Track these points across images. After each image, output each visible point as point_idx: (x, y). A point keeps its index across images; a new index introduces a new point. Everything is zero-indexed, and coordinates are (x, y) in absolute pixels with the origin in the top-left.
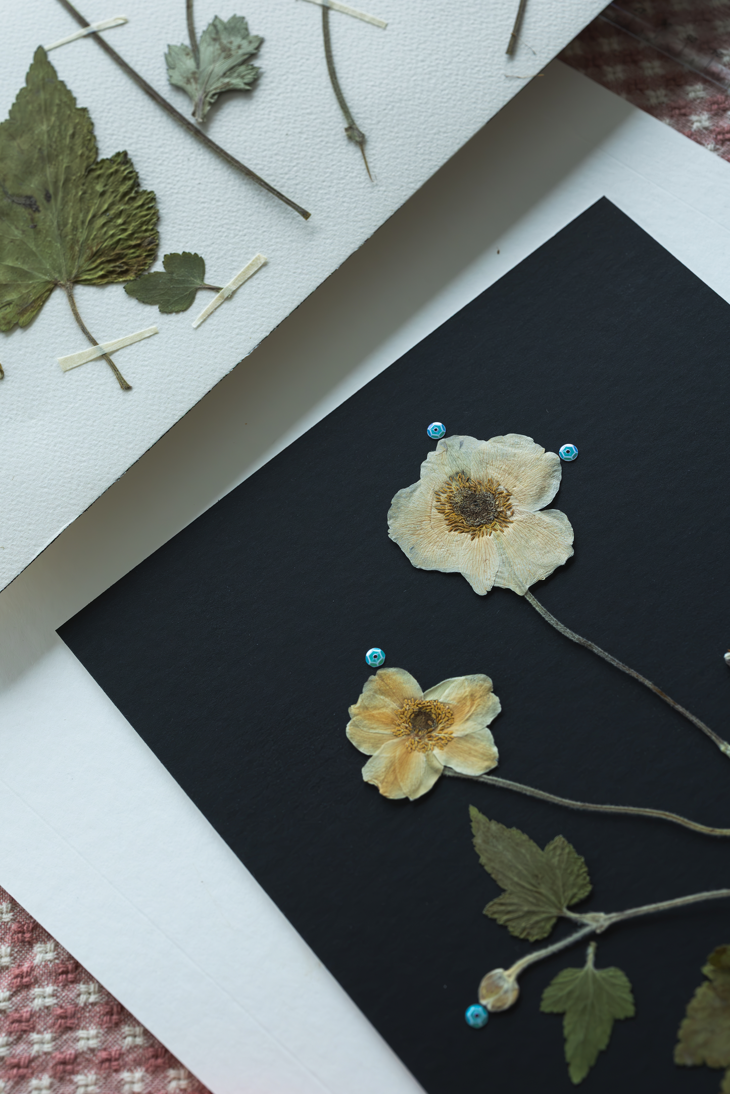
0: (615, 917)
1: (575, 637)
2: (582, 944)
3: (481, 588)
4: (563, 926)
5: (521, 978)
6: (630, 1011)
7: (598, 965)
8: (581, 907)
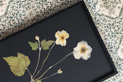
0: (40, 51)
1: (66, 56)
2: (39, 47)
3: (74, 49)
4: (41, 46)
5: (38, 40)
6: (32, 49)
7: (37, 48)
8: (42, 48)
